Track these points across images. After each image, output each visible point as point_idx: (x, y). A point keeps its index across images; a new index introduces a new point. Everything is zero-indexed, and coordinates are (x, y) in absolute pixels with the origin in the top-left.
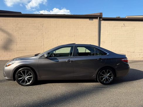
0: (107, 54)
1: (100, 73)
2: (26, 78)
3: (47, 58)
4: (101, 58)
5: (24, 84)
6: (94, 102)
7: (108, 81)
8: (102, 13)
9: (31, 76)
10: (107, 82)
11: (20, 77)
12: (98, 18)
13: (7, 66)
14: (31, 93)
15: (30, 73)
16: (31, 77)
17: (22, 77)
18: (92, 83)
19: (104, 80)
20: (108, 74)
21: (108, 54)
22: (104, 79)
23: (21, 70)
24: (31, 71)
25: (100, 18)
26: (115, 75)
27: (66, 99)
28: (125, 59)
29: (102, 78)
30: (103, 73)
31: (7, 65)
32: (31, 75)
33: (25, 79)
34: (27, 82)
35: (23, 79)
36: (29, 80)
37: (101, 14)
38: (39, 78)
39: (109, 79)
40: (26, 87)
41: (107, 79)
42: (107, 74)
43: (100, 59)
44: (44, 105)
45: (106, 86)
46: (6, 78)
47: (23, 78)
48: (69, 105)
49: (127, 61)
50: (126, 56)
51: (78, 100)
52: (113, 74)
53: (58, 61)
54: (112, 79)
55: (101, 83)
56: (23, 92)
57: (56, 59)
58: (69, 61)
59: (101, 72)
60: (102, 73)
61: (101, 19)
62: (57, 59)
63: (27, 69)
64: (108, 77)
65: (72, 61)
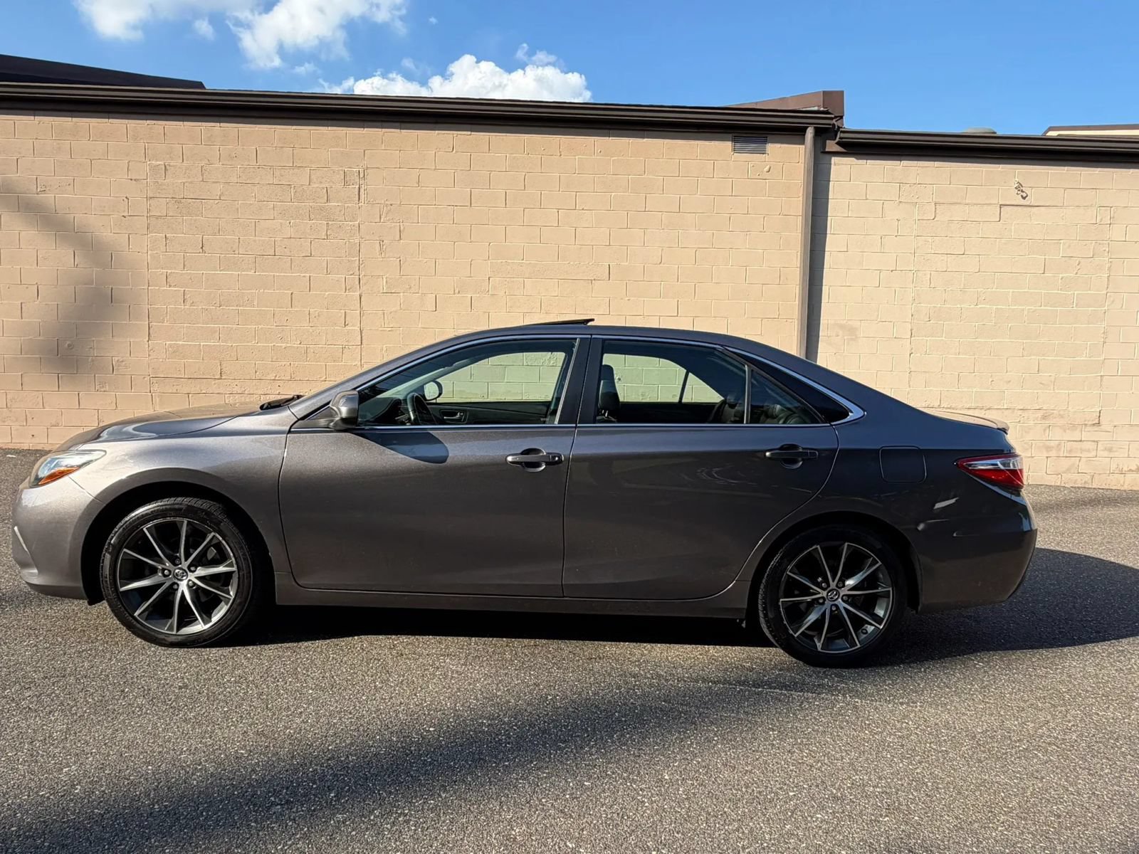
0: (844, 413)
1: (780, 569)
2: (183, 587)
3: (350, 425)
4: (794, 447)
5: (168, 628)
6: (710, 795)
7: (845, 635)
8: (840, 94)
9: (221, 569)
10: (842, 647)
11: (140, 571)
12: (810, 133)
13: (38, 482)
14: (212, 697)
15: (218, 546)
16: (223, 580)
17: (153, 571)
18: (713, 651)
19: (817, 626)
20: (850, 582)
21: (855, 413)
22: (812, 618)
23: (145, 519)
24: (226, 525)
25: (824, 133)
26: (908, 594)
27: (478, 760)
28: (998, 462)
29: (797, 614)
30: (812, 569)
31: (44, 473)
32: (221, 558)
33: (172, 589)
34: (186, 618)
35: (158, 586)
36: (207, 603)
37: (834, 100)
38: (287, 590)
39: (859, 623)
40: (181, 652)
41: (836, 617)
42: (842, 580)
43: (788, 453)
44: (294, 794)
45: (828, 678)
46: (33, 576)
47: (158, 578)
48: (495, 805)
49: (1012, 480)
50: (1011, 438)
51: (574, 775)
52: (895, 584)
53: (443, 460)
54: (879, 620)
55: (790, 647)
56: (146, 692)
57: (430, 439)
58: (529, 460)
59: (789, 557)
60: (801, 568)
61: (832, 146)
62: (437, 441)
63: (190, 512)
64: (851, 600)
65: (553, 462)
